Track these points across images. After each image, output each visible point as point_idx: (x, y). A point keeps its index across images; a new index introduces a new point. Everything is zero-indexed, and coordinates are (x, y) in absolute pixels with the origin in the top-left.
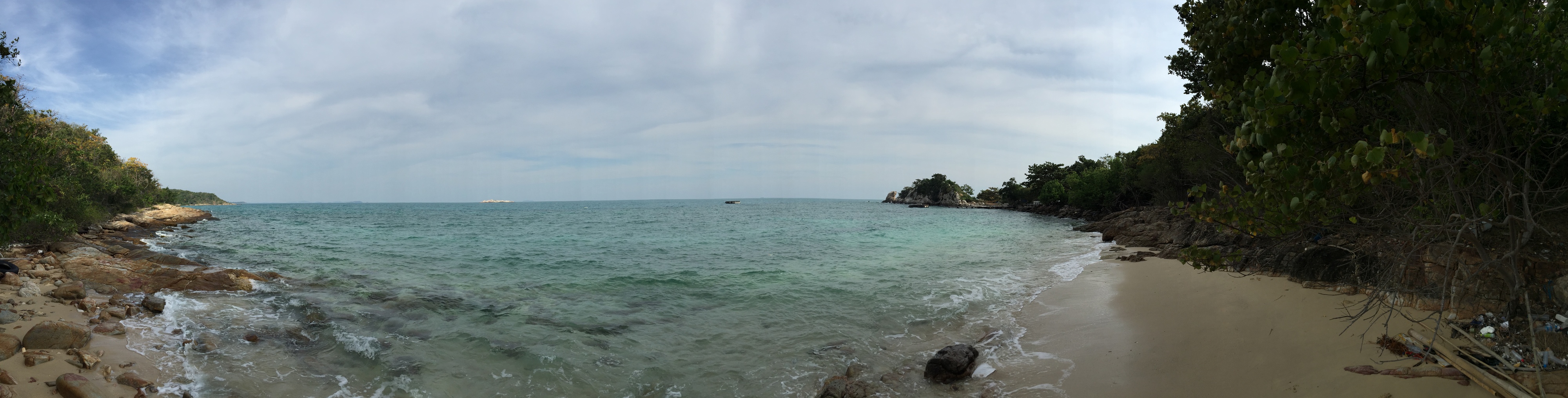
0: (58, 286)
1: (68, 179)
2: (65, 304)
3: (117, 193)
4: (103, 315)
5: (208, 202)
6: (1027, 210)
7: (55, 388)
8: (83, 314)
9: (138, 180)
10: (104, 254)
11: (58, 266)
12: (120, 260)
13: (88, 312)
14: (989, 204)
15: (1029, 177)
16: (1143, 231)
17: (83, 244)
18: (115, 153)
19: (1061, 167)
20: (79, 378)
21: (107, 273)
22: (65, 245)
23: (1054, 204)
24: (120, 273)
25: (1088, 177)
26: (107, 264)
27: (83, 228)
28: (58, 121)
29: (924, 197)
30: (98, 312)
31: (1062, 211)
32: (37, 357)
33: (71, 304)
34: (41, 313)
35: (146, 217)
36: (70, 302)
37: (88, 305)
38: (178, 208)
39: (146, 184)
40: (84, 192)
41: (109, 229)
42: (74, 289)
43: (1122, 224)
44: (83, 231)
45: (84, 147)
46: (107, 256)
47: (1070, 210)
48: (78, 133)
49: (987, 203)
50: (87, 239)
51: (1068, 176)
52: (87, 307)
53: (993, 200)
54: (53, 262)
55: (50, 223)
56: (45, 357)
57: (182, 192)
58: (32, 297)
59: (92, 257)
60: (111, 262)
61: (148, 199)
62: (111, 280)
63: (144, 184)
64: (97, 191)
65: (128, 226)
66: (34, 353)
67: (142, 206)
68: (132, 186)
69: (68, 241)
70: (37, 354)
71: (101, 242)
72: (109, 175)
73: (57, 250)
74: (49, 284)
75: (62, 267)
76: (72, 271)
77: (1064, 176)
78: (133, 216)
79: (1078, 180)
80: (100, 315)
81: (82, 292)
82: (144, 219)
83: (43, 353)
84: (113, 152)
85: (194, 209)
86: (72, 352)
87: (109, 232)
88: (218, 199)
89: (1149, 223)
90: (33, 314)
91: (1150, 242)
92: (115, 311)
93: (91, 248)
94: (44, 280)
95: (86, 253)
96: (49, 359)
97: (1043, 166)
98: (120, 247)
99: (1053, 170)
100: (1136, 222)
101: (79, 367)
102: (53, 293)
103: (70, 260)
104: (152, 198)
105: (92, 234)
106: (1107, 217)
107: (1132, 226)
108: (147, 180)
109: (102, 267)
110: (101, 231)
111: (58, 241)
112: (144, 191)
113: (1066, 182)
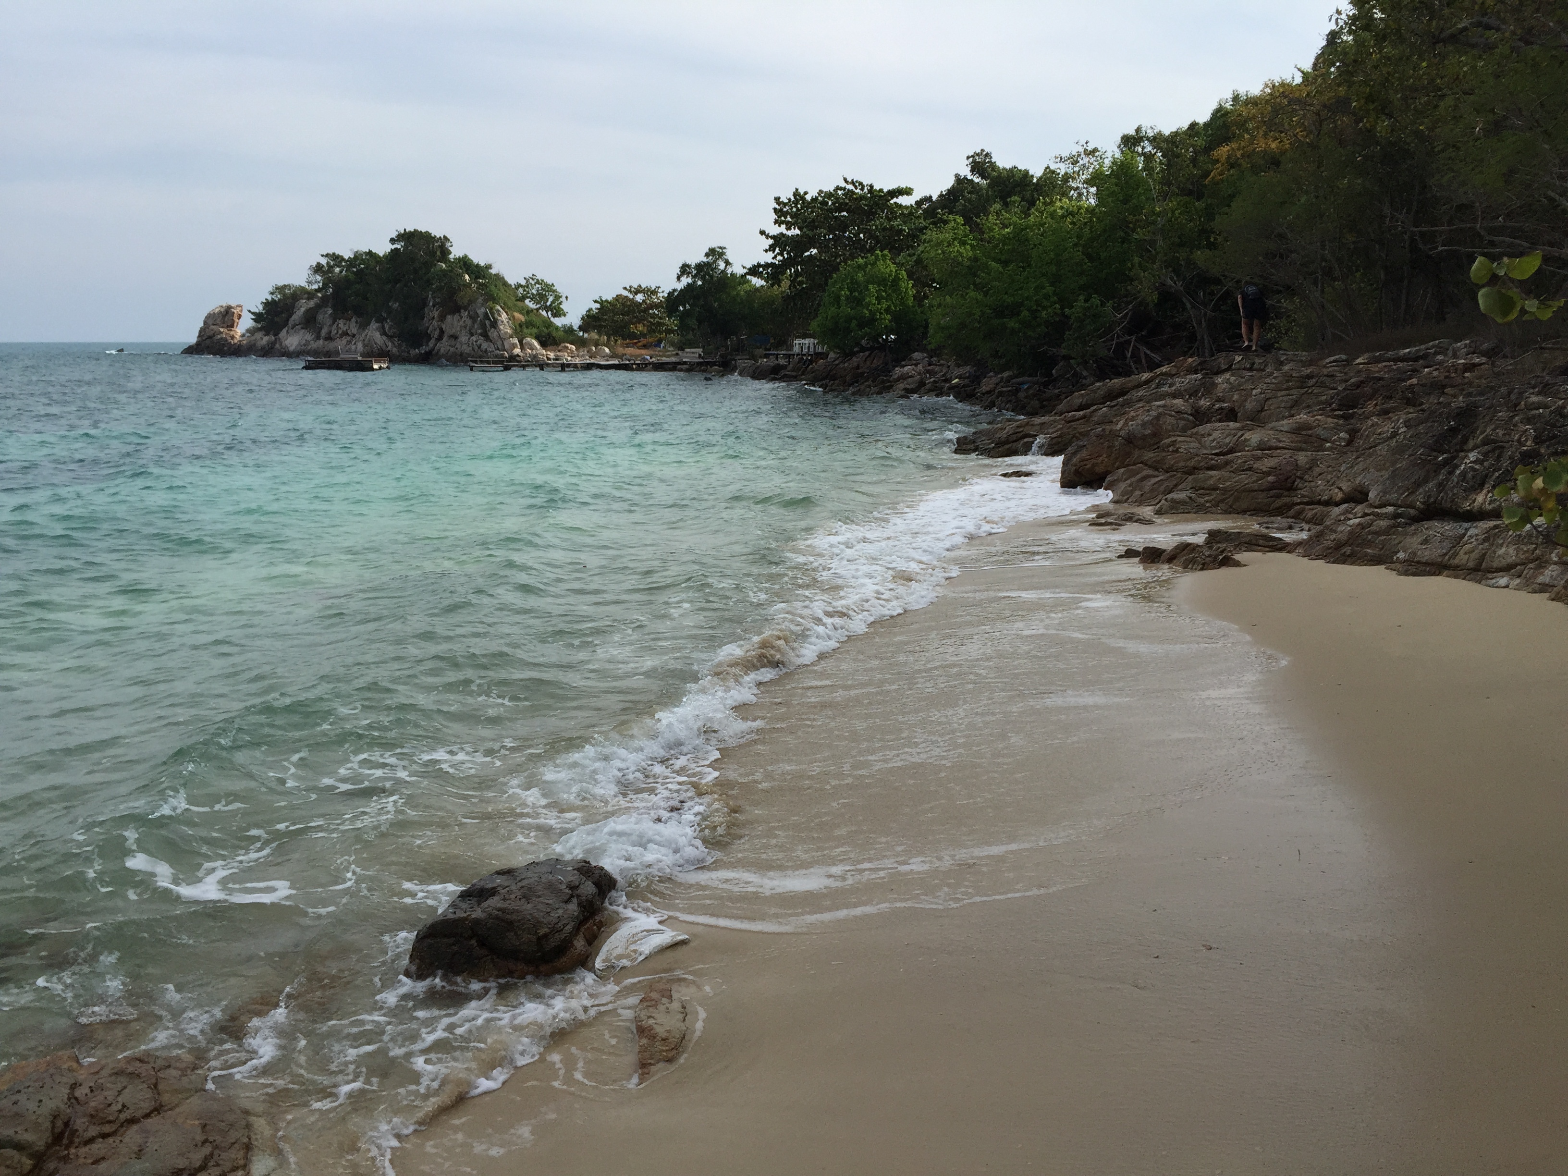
6: (773, 374)
14: (630, 351)
15: (778, 242)
16: (1231, 451)
19: (904, 200)
23: (872, 349)
25: (1005, 240)
29: (363, 326)
31: (903, 377)
43: (1144, 425)
47: (932, 373)
49: (620, 350)
51: (932, 234)
53: (643, 335)
77: (916, 235)
79: (967, 252)
89: (1257, 419)
91: (1262, 498)
97: (829, 195)
99: (871, 214)
100: (1200, 417)
106: (1078, 397)
107: (1184, 430)
113: (919, 261)
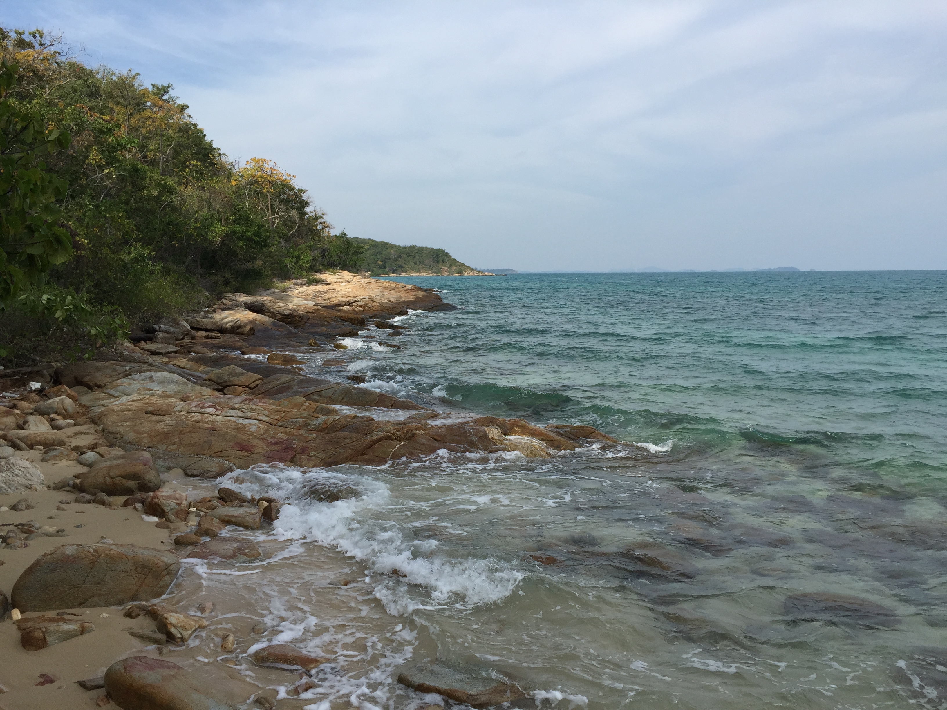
0: (90, 465)
1: (97, 207)
2: (109, 505)
3: (223, 242)
4: (205, 526)
5: (430, 268)
7: (102, 692)
8: (158, 525)
9: (273, 213)
10: (198, 388)
11: (84, 419)
12: (239, 399)
13: (169, 520)
17: (145, 366)
18: (215, 146)
20: (161, 664)
21: (210, 430)
22: (98, 369)
24: (240, 428)
26: (210, 410)
27: (141, 329)
28: (61, 59)
30: (193, 521)
32: (53, 627)
33: (126, 504)
34: (53, 530)
35: (296, 301)
36: (123, 499)
37: (169, 505)
38: (367, 280)
39: (294, 222)
40: (137, 240)
41: (206, 330)
42: (130, 469)
44: (142, 334)
45: (133, 130)
46: (207, 391)
48: (117, 93)
50: (153, 353)
52: (166, 509)
54: (70, 409)
55: (58, 314)
56: (72, 627)
57: (374, 244)
58: (25, 493)
59: (170, 396)
60: (219, 404)
61: (298, 258)
62: (219, 445)
63: (288, 223)
64: (172, 238)
65: (253, 322)
66: (43, 619)
67: (285, 276)
68: (261, 226)
69: (105, 360)
70: (51, 620)
71: (190, 360)
72: (201, 200)
73: (78, 382)
74: (64, 463)
75: (94, 421)
76: (122, 430)
78: (265, 298)
80: (199, 525)
81: (151, 476)
82: (290, 306)
83: (66, 617)
84: (210, 145)
85: (400, 285)
86: (137, 611)
87: (207, 337)
88: (454, 262)
90: (30, 532)
92: (235, 514)
93: (166, 374)
94: (52, 454)
95: (154, 386)
96: (83, 631)
98: (239, 370)
101: (155, 641)
102: (78, 481)
103: (114, 404)
104: (308, 256)
105: (165, 341)
108: (294, 214)
109: (197, 417)
110: (187, 334)
111: (81, 359)
112: (288, 239)
